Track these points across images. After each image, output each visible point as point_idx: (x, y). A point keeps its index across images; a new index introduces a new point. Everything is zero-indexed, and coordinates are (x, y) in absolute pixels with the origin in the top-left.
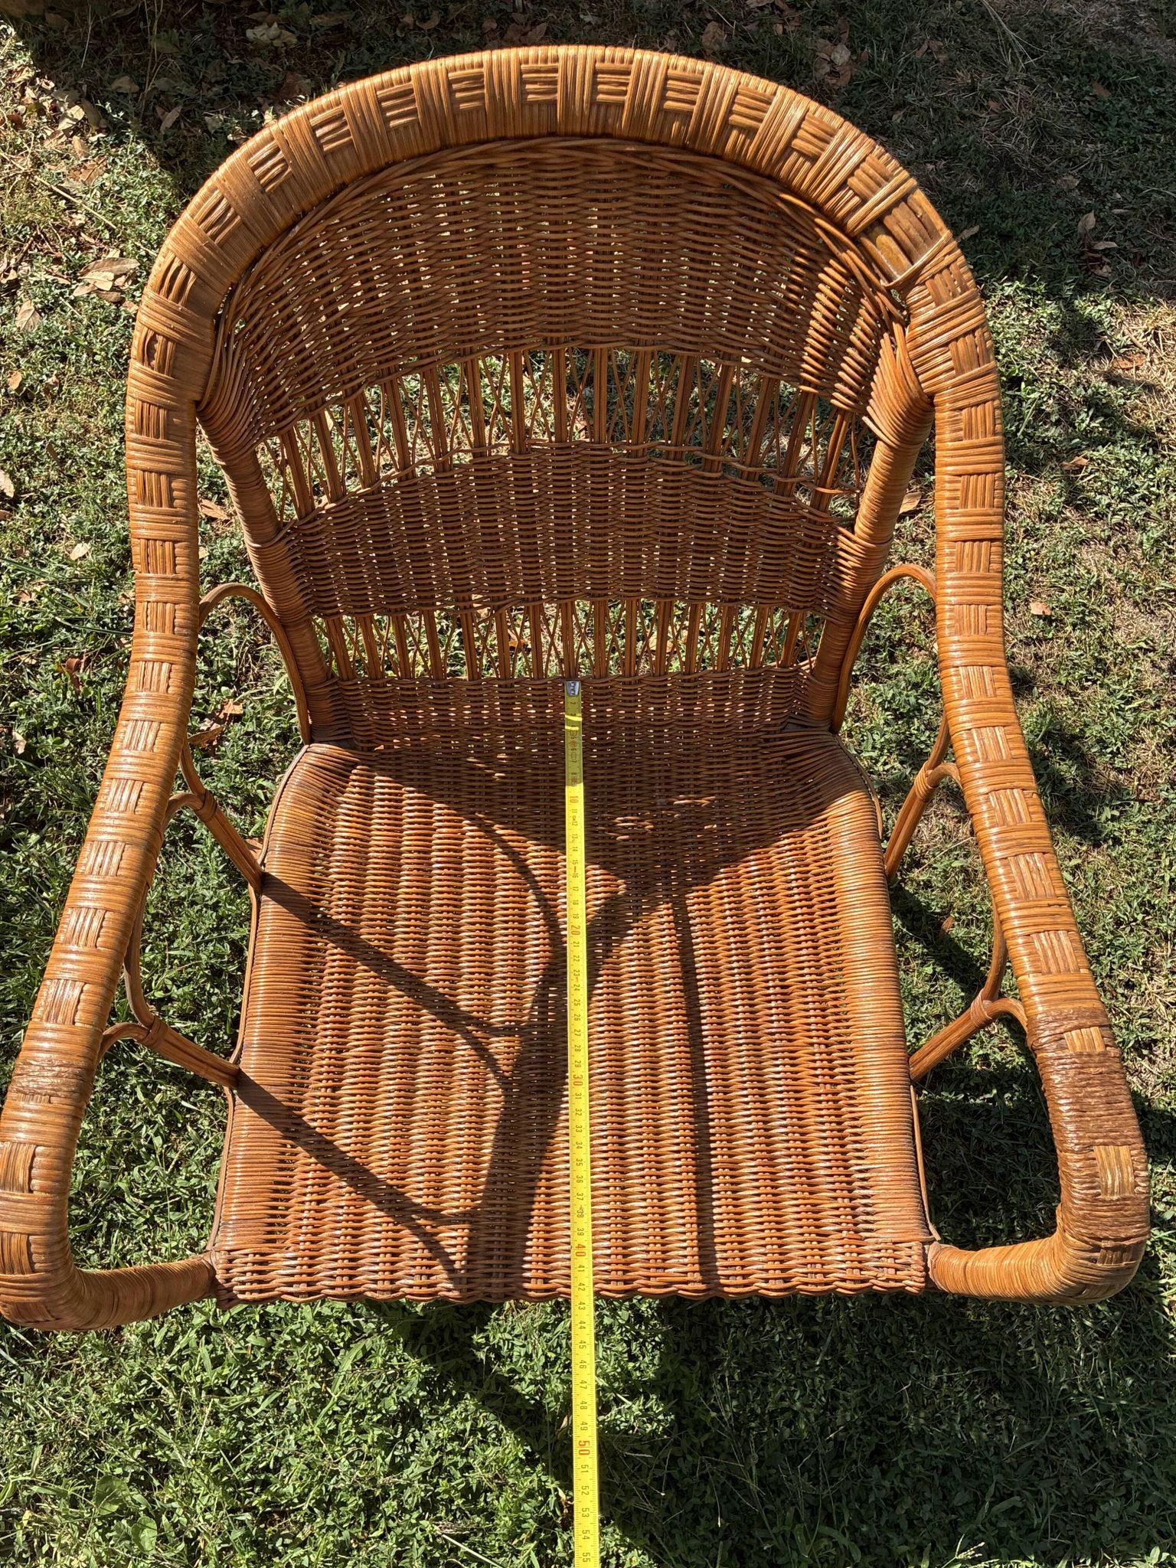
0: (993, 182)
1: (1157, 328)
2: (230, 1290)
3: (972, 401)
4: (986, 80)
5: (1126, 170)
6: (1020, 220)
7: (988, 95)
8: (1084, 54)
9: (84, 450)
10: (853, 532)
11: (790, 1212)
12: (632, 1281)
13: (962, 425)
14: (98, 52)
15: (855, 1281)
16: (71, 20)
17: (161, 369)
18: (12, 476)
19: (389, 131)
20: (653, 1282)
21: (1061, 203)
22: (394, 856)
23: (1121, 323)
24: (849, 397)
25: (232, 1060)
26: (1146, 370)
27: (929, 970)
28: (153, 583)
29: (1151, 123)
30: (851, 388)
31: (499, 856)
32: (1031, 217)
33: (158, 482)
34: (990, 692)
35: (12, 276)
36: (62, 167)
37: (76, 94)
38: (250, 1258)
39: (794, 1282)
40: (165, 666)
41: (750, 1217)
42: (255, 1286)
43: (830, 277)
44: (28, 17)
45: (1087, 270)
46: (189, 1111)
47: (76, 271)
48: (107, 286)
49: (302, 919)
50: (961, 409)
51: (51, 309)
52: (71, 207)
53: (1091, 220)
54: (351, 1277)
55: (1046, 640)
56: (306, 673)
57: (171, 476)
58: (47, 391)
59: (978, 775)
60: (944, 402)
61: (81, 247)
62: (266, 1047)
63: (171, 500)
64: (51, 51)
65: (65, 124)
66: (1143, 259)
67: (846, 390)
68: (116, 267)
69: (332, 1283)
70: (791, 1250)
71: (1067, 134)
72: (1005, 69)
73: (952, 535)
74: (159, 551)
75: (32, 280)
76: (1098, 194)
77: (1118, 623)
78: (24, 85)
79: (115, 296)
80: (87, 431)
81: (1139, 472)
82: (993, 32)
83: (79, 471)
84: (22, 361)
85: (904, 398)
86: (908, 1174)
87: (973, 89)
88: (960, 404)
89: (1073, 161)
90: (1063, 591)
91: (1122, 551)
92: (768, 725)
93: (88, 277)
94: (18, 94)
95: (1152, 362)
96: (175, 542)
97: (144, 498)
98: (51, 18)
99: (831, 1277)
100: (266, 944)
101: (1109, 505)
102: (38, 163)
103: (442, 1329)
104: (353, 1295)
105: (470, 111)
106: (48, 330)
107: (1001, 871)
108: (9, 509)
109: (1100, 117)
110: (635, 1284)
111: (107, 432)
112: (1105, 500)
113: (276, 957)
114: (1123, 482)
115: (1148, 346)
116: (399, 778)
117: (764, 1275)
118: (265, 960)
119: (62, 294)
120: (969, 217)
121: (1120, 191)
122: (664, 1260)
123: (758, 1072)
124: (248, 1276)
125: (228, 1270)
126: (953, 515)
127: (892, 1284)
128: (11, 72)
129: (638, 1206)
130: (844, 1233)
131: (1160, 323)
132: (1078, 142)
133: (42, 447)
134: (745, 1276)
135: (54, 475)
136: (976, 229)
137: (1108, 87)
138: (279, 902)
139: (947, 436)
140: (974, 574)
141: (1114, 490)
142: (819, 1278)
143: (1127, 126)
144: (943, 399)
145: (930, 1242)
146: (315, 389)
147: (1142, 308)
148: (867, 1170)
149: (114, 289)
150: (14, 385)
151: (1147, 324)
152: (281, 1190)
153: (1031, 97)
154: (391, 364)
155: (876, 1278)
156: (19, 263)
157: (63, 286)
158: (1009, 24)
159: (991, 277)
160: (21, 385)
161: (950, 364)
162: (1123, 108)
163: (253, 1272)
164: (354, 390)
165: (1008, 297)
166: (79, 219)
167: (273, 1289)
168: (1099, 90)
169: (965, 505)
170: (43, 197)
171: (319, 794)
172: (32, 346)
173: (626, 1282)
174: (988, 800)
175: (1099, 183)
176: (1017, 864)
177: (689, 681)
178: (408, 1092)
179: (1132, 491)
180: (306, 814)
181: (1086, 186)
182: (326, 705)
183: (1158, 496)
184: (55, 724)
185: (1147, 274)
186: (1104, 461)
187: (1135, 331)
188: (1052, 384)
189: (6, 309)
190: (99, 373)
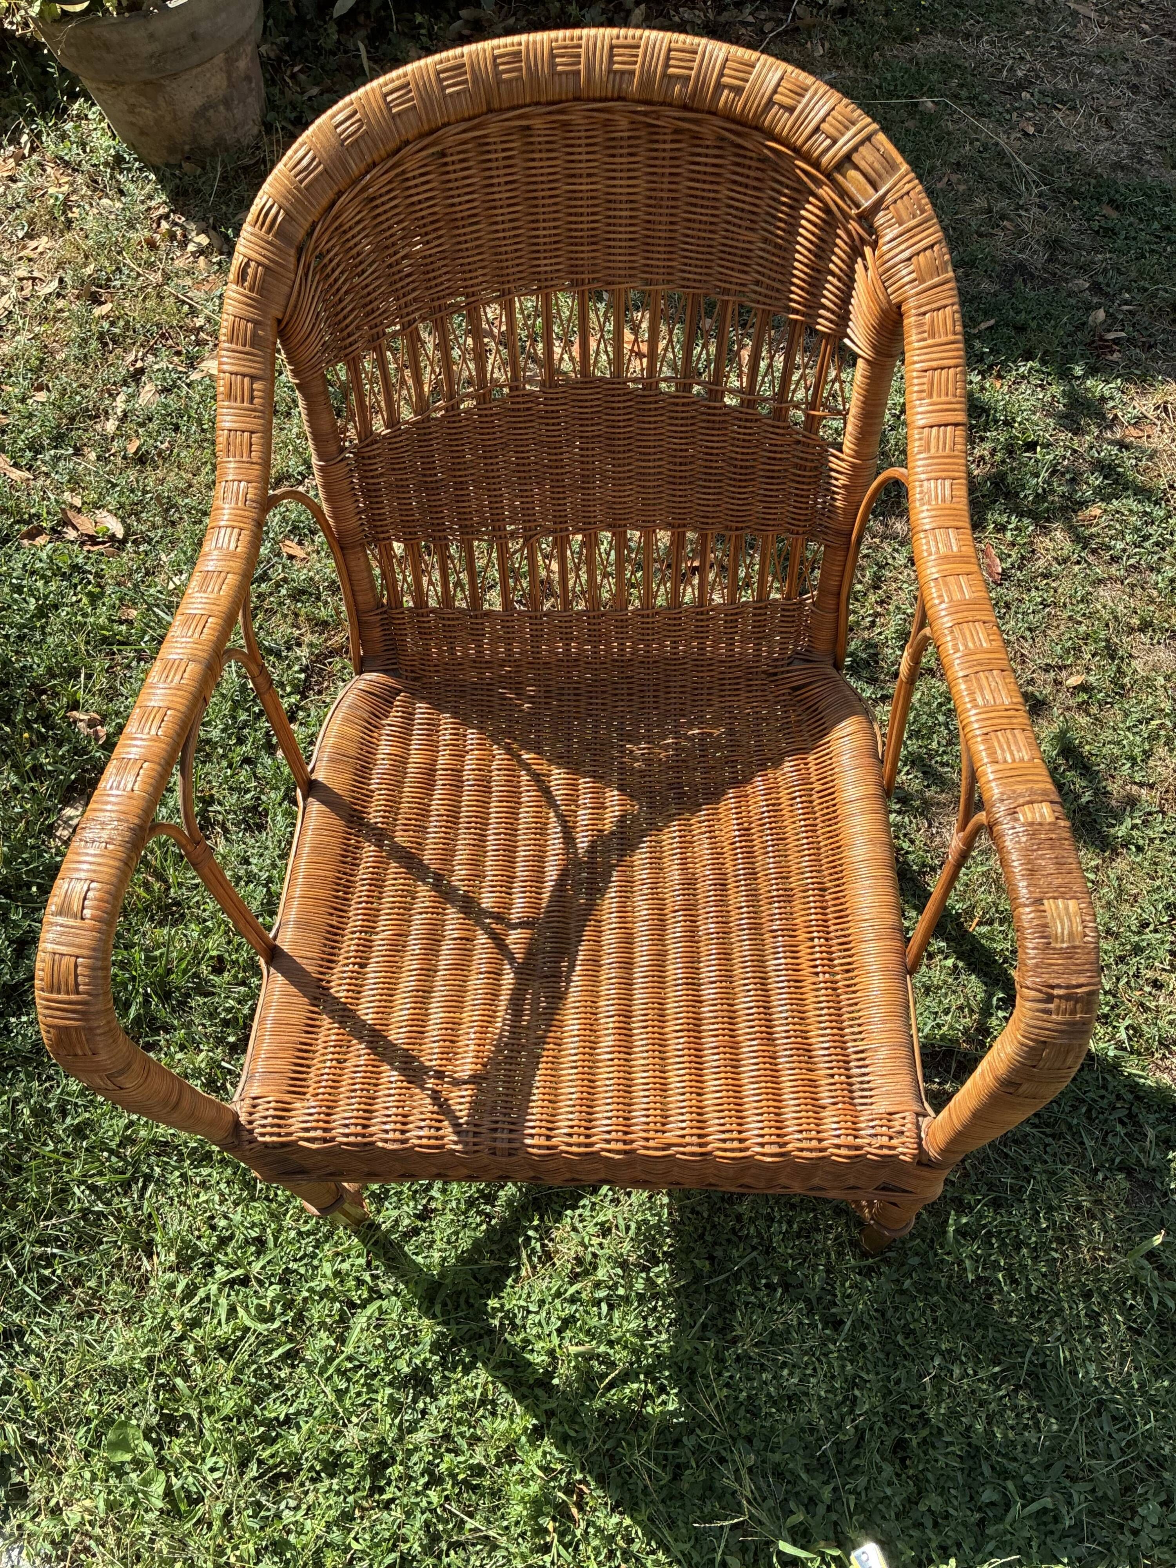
0: (1008, 284)
1: (1166, 402)
2: (251, 1132)
3: (934, 306)
4: (1002, 204)
5: (1134, 274)
6: (1033, 314)
7: (1003, 217)
8: (1093, 181)
9: (187, 501)
10: (841, 451)
11: (787, 1085)
12: (632, 1142)
13: (926, 328)
15: (849, 1147)
16: (203, 168)
17: (251, 289)
18: (123, 521)
19: (445, 97)
20: (651, 1144)
21: (1073, 301)
22: (429, 773)
23: (1132, 398)
24: (831, 321)
25: (271, 935)
26: (1160, 440)
27: (950, 962)
28: (232, 465)
29: (1157, 237)
30: (833, 312)
31: (525, 778)
32: (1043, 312)
33: (243, 383)
34: (955, 549)
35: (139, 364)
36: (188, 281)
37: (204, 225)
38: (273, 1105)
39: (789, 1147)
40: (236, 531)
41: (749, 1090)
42: (276, 1130)
43: (810, 212)
44: (167, 165)
45: (1098, 356)
46: (230, 1072)
47: (192, 362)
49: (342, 818)
50: (924, 314)
51: (168, 390)
52: (193, 312)
53: (1101, 314)
54: (365, 1127)
55: (1065, 667)
56: (360, 599)
57: (253, 378)
58: (159, 455)
59: (943, 613)
60: (910, 309)
61: (198, 343)
62: (302, 925)
63: (252, 398)
64: (185, 193)
65: (191, 247)
66: (1151, 347)
67: (828, 315)
69: (347, 1131)
70: (787, 1120)
71: (1078, 247)
72: (1020, 196)
73: (921, 423)
74: (238, 440)
75: (156, 367)
76: (1107, 294)
77: (1134, 652)
78: (160, 218)
80: (190, 486)
81: (1153, 523)
82: (1009, 165)
83: (181, 518)
84: (140, 431)
85: (876, 309)
86: (903, 1052)
87: (990, 211)
88: (923, 309)
89: (1083, 269)
90: (1080, 623)
91: (1138, 591)
92: (776, 660)
93: (203, 366)
94: (155, 225)
96: (252, 432)
97: (230, 396)
98: (186, 166)
99: (825, 1144)
100: (309, 837)
101: (1124, 550)
102: (167, 277)
103: (459, 1293)
104: (366, 1144)
105: (510, 80)
106: (166, 406)
107: (963, 687)
108: (118, 548)
109: (1110, 232)
110: (635, 1145)
112: (1120, 545)
113: (317, 849)
114: (1137, 530)
115: (1158, 418)
116: (438, 705)
117: (760, 1140)
118: (306, 850)
119: (180, 379)
120: (985, 313)
121: (1129, 291)
122: (664, 1124)
123: (760, 963)
124: (270, 1120)
125: (251, 1114)
126: (921, 405)
127: (886, 1152)
128: (149, 208)
129: (639, 1077)
130: (840, 1106)
131: (1168, 396)
132: (1089, 253)
133: (152, 498)
134: (741, 1141)
135: (158, 520)
136: (992, 322)
137: (1117, 208)
138: (323, 802)
139: (914, 338)
140: (941, 453)
141: (1128, 538)
142: (814, 1143)
143: (1135, 238)
144: (910, 308)
145: (925, 1115)
146: (378, 320)
147: (1151, 385)
148: (862, 1052)
150: (132, 449)
151: (1158, 399)
152: (305, 1051)
153: (1044, 217)
154: (442, 302)
155: (870, 1145)
156: (145, 355)
157: (180, 372)
158: (1024, 160)
159: (1007, 360)
160: (139, 449)
161: (913, 275)
162: (1130, 225)
163: (274, 1117)
164: (410, 323)
165: (1023, 377)
166: (199, 322)
167: (290, 1134)
168: (1107, 210)
169: (931, 395)
170: (169, 302)
171: (365, 716)
172: (150, 420)
173: (625, 1142)
174: (952, 632)
175: (1108, 285)
176: (978, 680)
177: (702, 613)
178: (428, 972)
179: (1146, 538)
180: (355, 732)
181: (1096, 288)
182: (376, 633)
183: (1172, 542)
185: (1155, 358)
186: (1118, 512)
187: (1146, 405)
188: (1066, 447)
189: (130, 390)
190: (206, 440)
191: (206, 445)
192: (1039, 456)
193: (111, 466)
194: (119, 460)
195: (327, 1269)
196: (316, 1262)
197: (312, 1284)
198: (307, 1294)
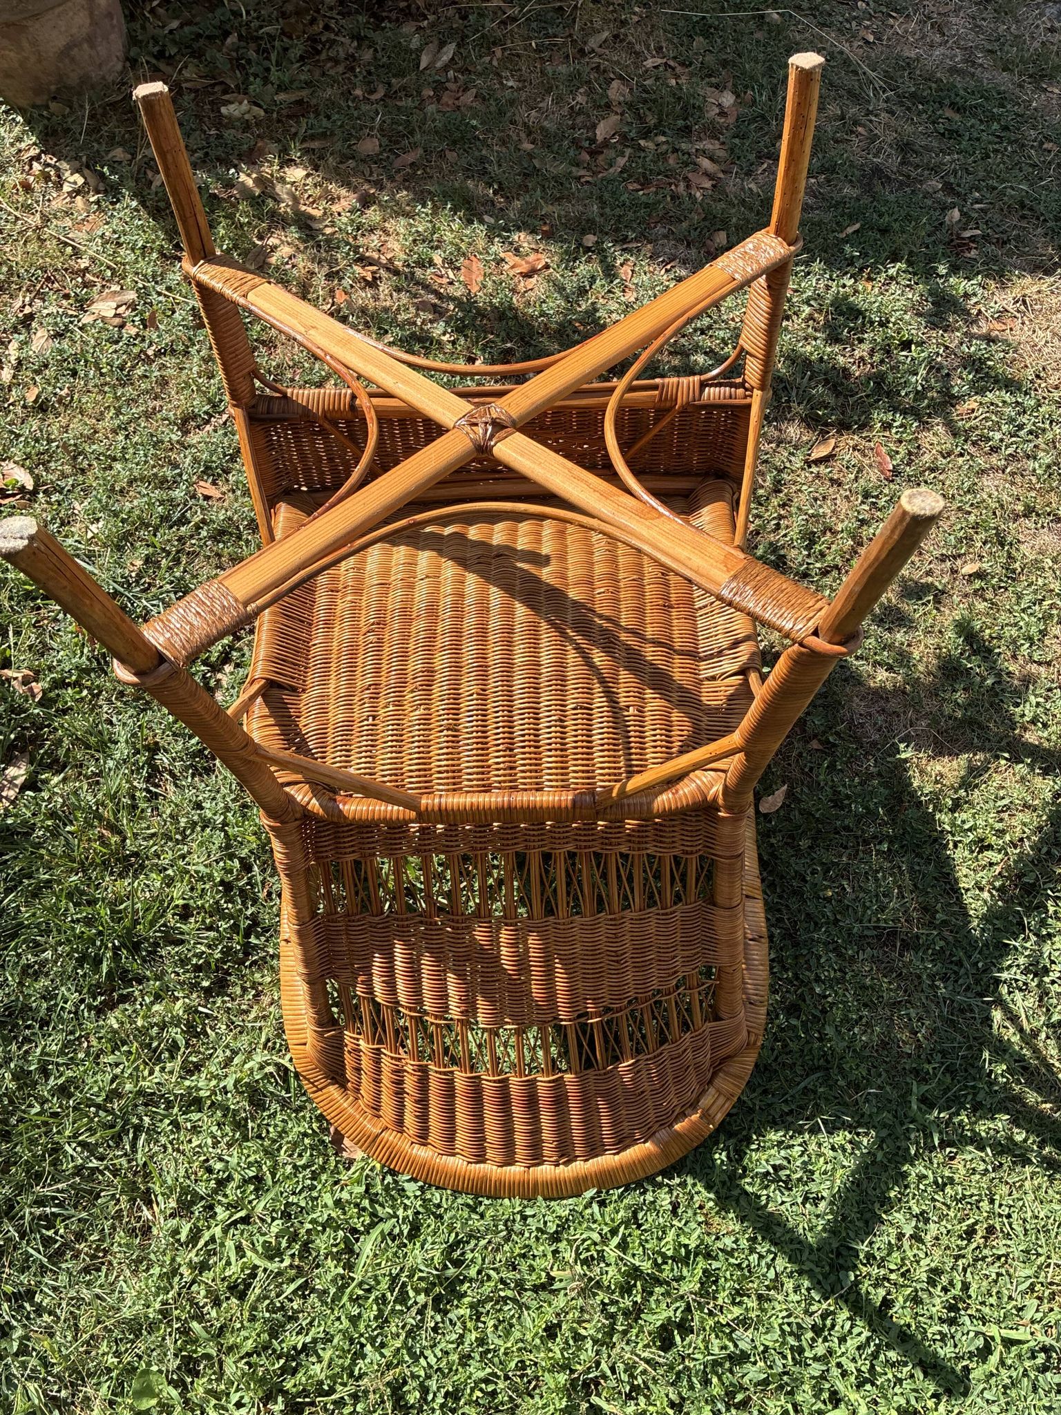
0: (868, 189)
1: (1024, 296)
4: (853, 110)
5: (982, 174)
6: (895, 217)
7: (856, 123)
8: (934, 85)
9: (94, 447)
14: (92, 131)
16: (71, 108)
18: (31, 473)
21: (929, 202)
23: (993, 294)
26: (1021, 332)
29: (998, 137)
32: (903, 213)
35: (27, 310)
36: (68, 222)
37: (77, 164)
44: (34, 106)
45: (958, 254)
47: (82, 304)
48: (111, 313)
51: (61, 335)
52: (77, 253)
53: (956, 214)
55: (960, 556)
58: (60, 401)
61: (86, 285)
64: (54, 133)
65: (67, 188)
66: (1004, 243)
68: (118, 299)
71: (928, 149)
72: (869, 102)
75: (45, 312)
76: (958, 195)
77: (1021, 537)
78: (32, 159)
79: (117, 321)
80: (96, 432)
81: (1025, 412)
82: (855, 73)
83: (90, 465)
84: (37, 378)
87: (842, 118)
89: (934, 170)
90: (969, 513)
91: (1018, 479)
93: (94, 308)
94: (27, 168)
95: (1023, 323)
98: (53, 106)
101: (1002, 440)
102: (46, 220)
106: (61, 352)
108: (29, 500)
109: (954, 134)
111: (115, 432)
112: (998, 436)
114: (1011, 420)
115: (1018, 311)
119: (71, 322)
120: (851, 217)
121: (978, 190)
128: (20, 151)
131: (1027, 292)
132: (937, 155)
133: (58, 447)
135: (68, 469)
136: (857, 226)
137: (958, 111)
141: (1005, 428)
143: (978, 139)
147: (1009, 280)
149: (116, 315)
150: (31, 398)
151: (1017, 292)
153: (893, 122)
156: (32, 300)
157: (71, 316)
158: (868, 66)
159: (876, 262)
160: (38, 397)
162: (972, 126)
165: (892, 278)
166: (84, 263)
168: (949, 113)
170: (51, 245)
172: (46, 366)
175: (959, 185)
179: (1021, 427)
181: (948, 188)
183: (1044, 430)
184: (74, 678)
185: (1010, 254)
186: (992, 404)
187: (1005, 299)
188: (938, 344)
189: (22, 337)
190: (106, 384)
191: (106, 389)
192: (914, 354)
193: (11, 416)
194: (19, 410)
195: (328, 1199)
196: (315, 1194)
197: (314, 1216)
198: (310, 1226)
